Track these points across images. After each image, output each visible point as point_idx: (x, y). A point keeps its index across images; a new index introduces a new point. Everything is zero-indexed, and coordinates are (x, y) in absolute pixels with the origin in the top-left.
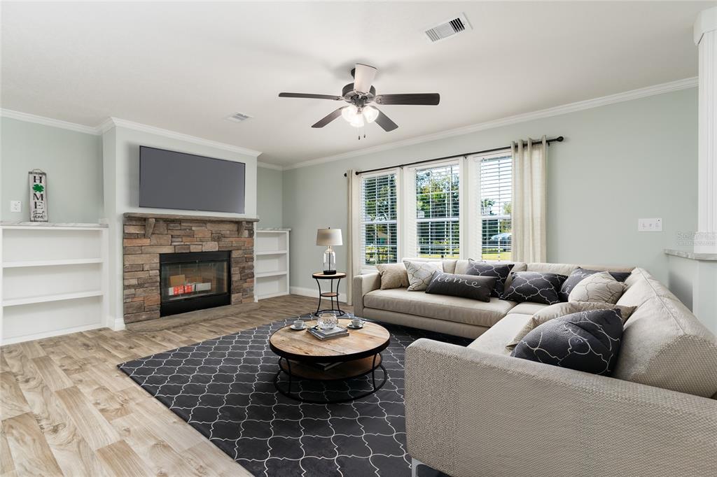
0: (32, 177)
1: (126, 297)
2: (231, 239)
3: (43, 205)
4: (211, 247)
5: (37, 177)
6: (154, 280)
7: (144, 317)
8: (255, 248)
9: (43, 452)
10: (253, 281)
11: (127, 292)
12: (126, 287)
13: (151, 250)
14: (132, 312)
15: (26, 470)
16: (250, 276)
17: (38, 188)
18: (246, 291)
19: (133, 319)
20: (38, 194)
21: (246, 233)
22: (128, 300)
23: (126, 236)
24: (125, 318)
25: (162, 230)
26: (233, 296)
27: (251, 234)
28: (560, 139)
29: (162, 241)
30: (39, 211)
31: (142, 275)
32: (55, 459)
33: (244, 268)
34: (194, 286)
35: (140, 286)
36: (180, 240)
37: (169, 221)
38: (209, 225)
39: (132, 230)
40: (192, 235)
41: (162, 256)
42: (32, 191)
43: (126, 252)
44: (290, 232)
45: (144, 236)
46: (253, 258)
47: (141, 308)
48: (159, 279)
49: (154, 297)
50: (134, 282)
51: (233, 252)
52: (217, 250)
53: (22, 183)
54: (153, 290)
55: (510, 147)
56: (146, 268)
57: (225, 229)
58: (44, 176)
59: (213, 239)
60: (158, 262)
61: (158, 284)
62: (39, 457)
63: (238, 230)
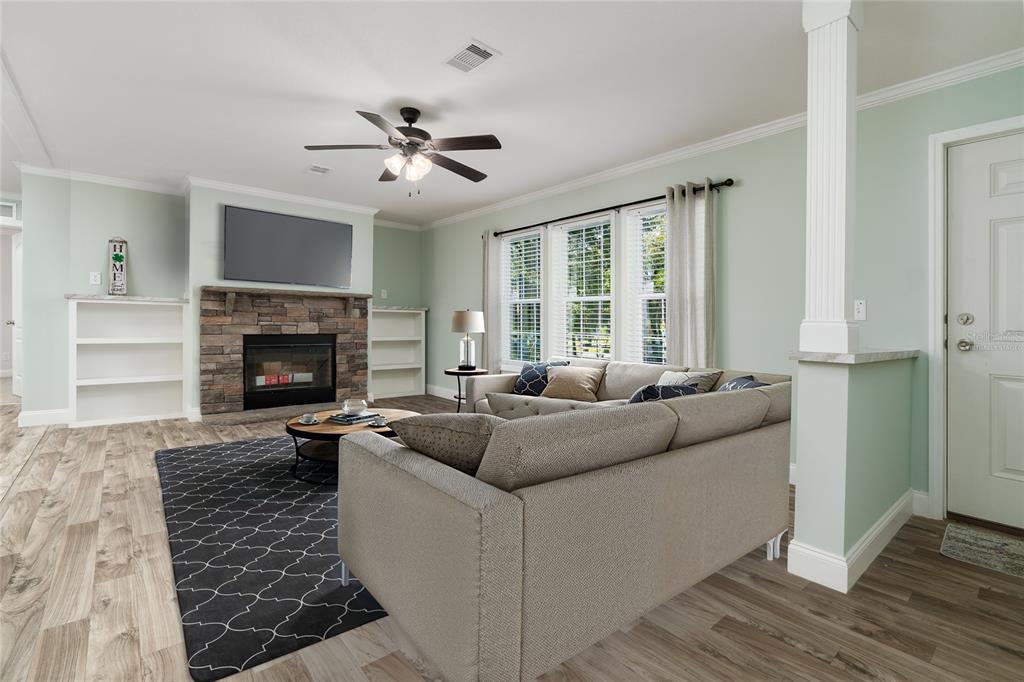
0: (112, 245)
1: (203, 383)
2: (336, 320)
3: (122, 277)
4: (310, 328)
5: (118, 246)
6: (236, 366)
7: (223, 408)
8: (370, 332)
9: (26, 521)
10: (366, 374)
11: (205, 377)
12: (203, 372)
13: (232, 330)
14: (211, 402)
16: (361, 367)
17: (118, 258)
18: (357, 386)
19: (210, 410)
20: (118, 264)
21: (357, 312)
22: (206, 387)
23: (204, 313)
24: (202, 408)
25: (246, 307)
26: (338, 391)
27: (364, 314)
28: (729, 183)
29: (247, 320)
30: (118, 283)
31: (221, 359)
32: (30, 528)
33: (353, 356)
34: (290, 376)
35: (219, 371)
36: (269, 319)
37: (255, 297)
38: (306, 301)
39: (211, 306)
40: (284, 313)
41: (246, 337)
42: (112, 262)
43: (204, 331)
44: (426, 312)
45: (224, 313)
46: (365, 346)
47: (220, 398)
48: (241, 364)
49: (237, 385)
50: (212, 366)
51: (339, 335)
52: (317, 332)
53: (102, 253)
54: (235, 377)
55: (664, 197)
56: (227, 351)
57: (328, 307)
58: (124, 245)
59: (312, 319)
60: (242, 344)
61: (241, 371)
62: (19, 524)
63: (345, 309)
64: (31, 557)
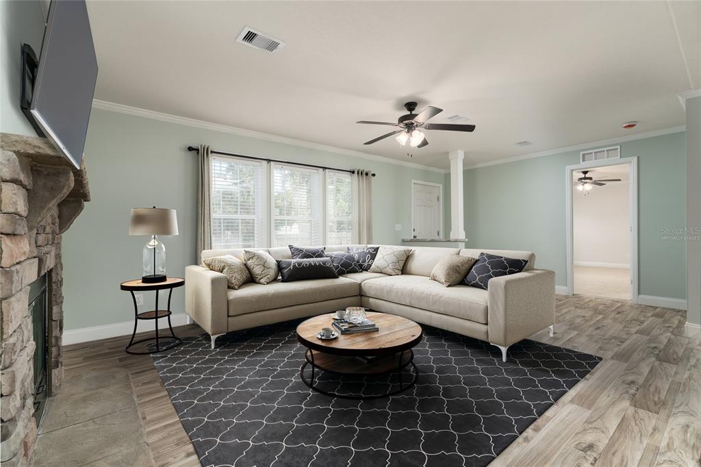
9: (619, 437)
15: (641, 435)
32: (618, 426)
62: (626, 436)
64: (624, 398)
